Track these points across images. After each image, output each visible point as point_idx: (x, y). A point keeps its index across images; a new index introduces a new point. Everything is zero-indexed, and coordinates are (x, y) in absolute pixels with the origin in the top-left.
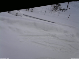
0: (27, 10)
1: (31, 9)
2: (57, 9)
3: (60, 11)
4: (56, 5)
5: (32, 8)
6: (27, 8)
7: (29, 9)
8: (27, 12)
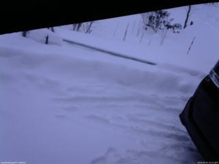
0: (76, 29)
1: (85, 24)
2: (158, 24)
3: (165, 30)
4: (154, 14)
5: (89, 23)
6: (76, 23)
7: (79, 26)
8: (75, 32)
